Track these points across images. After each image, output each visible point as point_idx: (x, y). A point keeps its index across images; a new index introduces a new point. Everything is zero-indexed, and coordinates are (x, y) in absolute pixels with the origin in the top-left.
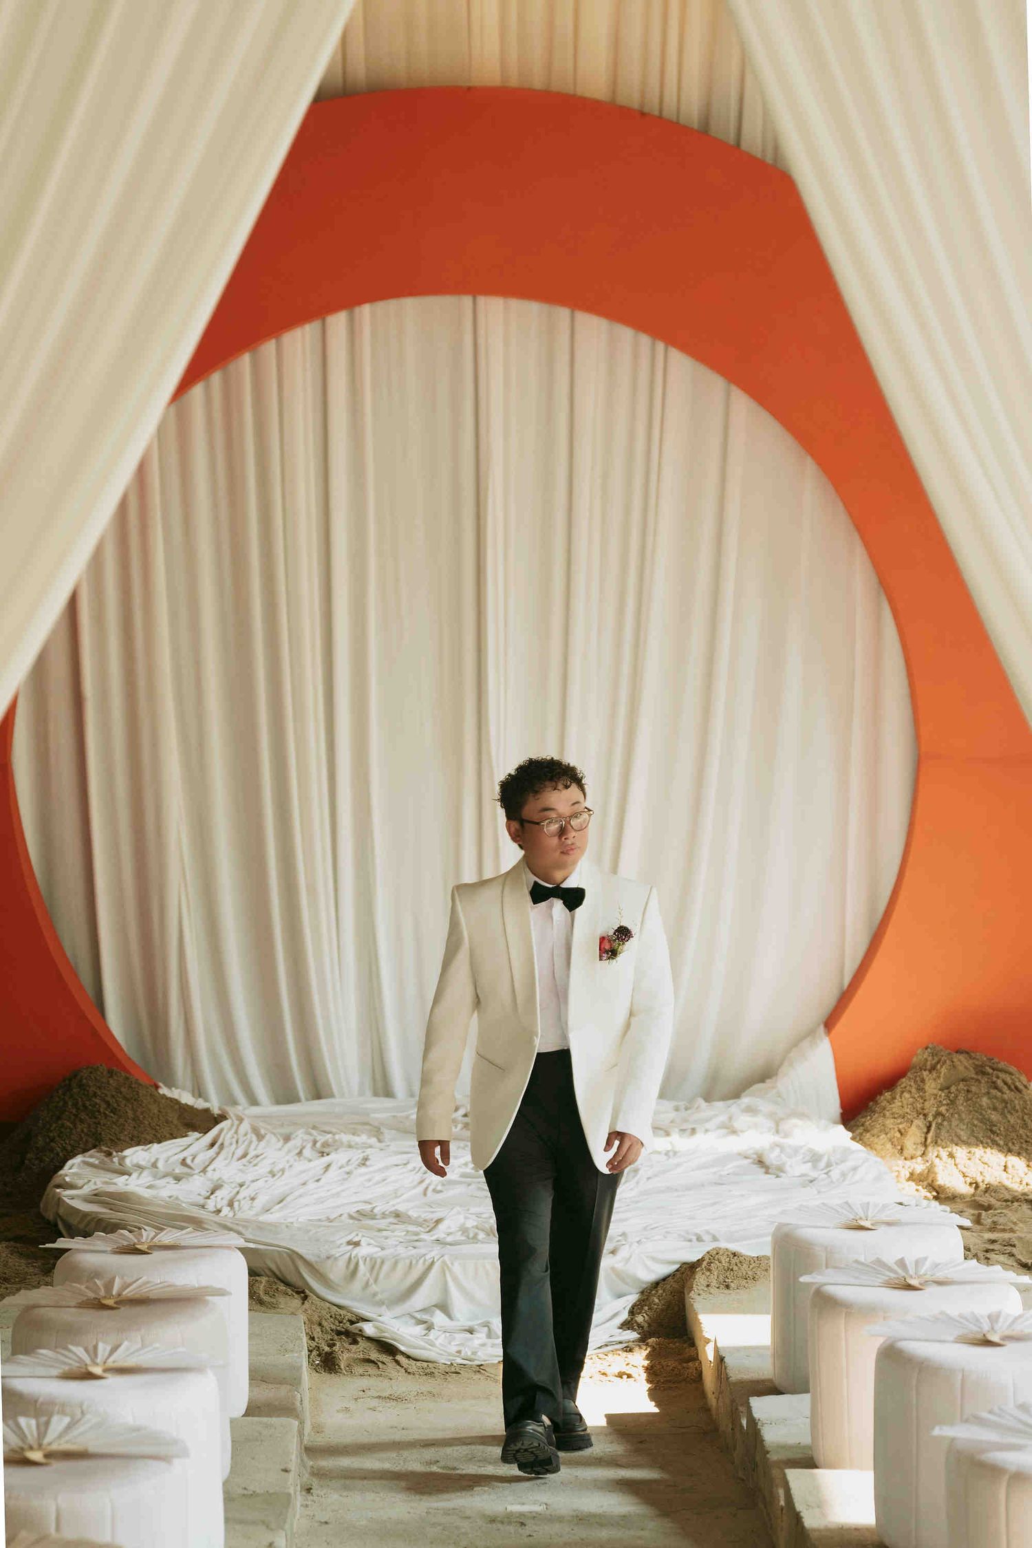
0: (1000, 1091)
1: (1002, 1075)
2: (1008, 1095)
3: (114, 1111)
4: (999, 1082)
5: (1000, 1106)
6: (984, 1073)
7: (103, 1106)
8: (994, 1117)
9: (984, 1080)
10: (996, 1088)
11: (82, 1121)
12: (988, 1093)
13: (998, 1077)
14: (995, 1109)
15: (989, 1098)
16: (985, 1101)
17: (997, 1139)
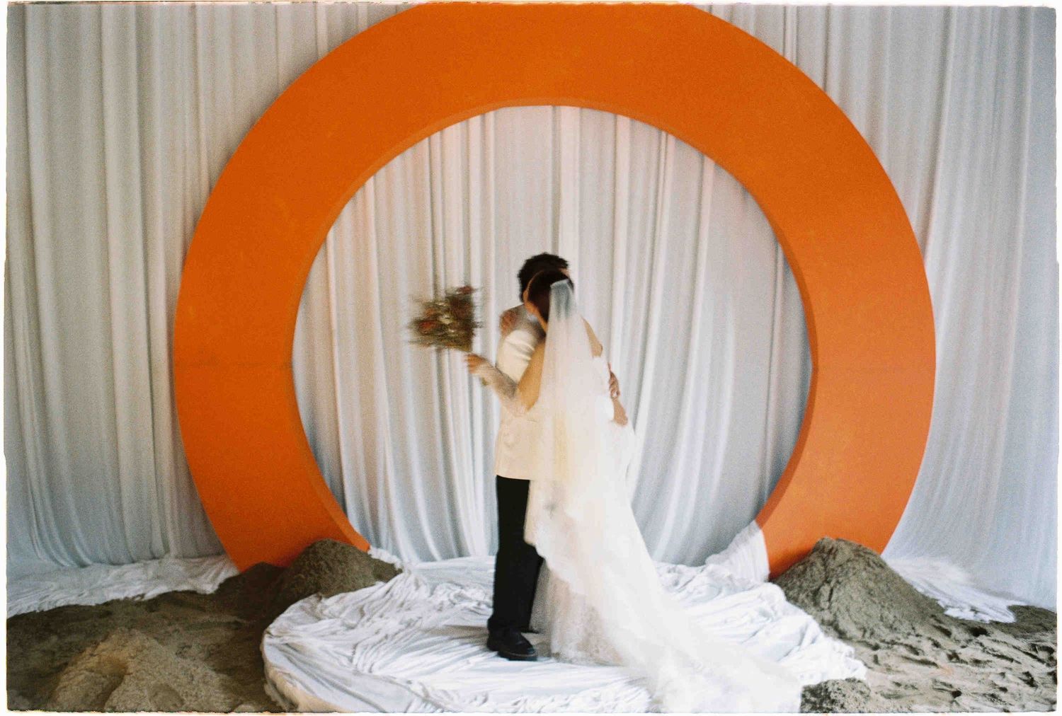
0: (872, 567)
1: (872, 557)
2: (878, 570)
3: (330, 569)
4: (871, 563)
5: (874, 577)
6: (859, 556)
7: (325, 565)
8: (871, 585)
9: (861, 559)
10: (869, 565)
11: (311, 575)
12: (865, 569)
13: (868, 558)
14: (870, 579)
15: (867, 572)
16: (864, 574)
17: (874, 599)
